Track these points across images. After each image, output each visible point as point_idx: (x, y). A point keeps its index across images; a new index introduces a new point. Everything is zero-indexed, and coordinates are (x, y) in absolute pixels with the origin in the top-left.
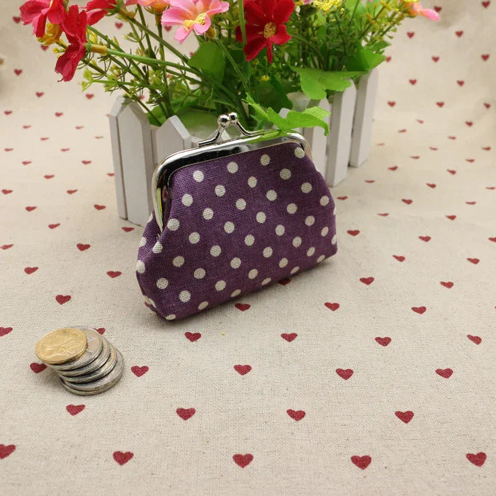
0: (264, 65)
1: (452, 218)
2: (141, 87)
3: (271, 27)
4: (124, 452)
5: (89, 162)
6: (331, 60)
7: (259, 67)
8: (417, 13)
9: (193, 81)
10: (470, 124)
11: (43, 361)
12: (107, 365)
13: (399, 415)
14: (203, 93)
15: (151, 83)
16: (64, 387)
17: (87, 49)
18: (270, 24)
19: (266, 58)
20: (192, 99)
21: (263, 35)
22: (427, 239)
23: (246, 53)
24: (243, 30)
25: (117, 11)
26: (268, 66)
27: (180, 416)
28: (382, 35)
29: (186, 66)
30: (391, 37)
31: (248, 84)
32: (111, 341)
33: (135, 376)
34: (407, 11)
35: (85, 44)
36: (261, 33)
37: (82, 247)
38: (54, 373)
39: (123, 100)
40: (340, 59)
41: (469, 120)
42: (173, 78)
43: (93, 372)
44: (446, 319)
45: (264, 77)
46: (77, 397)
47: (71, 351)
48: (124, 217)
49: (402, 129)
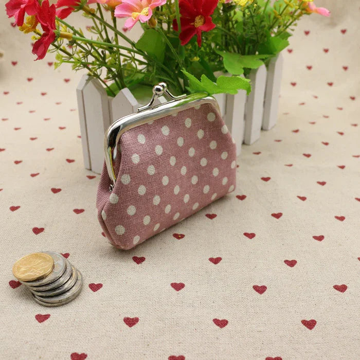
0: (195, 49)
1: (342, 167)
2: (100, 66)
3: (200, 19)
4: (80, 354)
5: (64, 128)
6: (247, 49)
7: (191, 51)
8: (312, 10)
9: (141, 63)
10: (353, 98)
11: (18, 279)
12: (69, 282)
13: (305, 323)
14: (148, 71)
15: (108, 64)
16: (34, 300)
17: (56, 35)
18: (200, 16)
19: (196, 43)
20: (141, 76)
21: (194, 25)
22: (323, 184)
23: (181, 39)
24: (179, 22)
25: (81, 8)
26: (198, 50)
27: (127, 324)
28: (286, 28)
29: (135, 49)
30: (293, 30)
31: (183, 64)
32: (73, 263)
33: (92, 292)
34: (305, 10)
35: (54, 31)
36: (192, 24)
37: (55, 191)
38: (27, 289)
39: (87, 77)
40: (254, 46)
41: (353, 96)
42: (125, 60)
43: (58, 288)
44: (340, 245)
45: (195, 58)
46: (45, 308)
47: (41, 271)
48: (89, 168)
49: (302, 102)
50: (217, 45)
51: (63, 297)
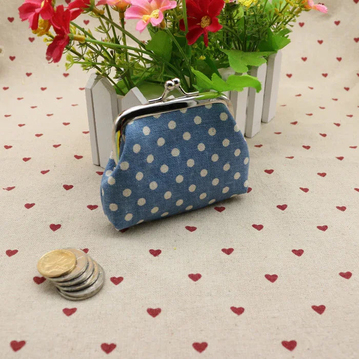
0: (201, 48)
1: (341, 158)
2: (110, 66)
3: (206, 19)
4: (109, 344)
5: (68, 124)
6: (248, 45)
7: (197, 49)
8: (311, 7)
9: (148, 61)
10: (347, 89)
11: (43, 275)
12: (92, 277)
13: (315, 308)
14: (156, 70)
15: (117, 63)
16: (59, 294)
17: (70, 38)
18: (206, 17)
19: (203, 43)
20: (147, 74)
21: (200, 26)
22: (323, 175)
23: (188, 39)
24: (186, 22)
25: (91, 9)
26: (204, 49)
27: (150, 314)
28: (285, 25)
29: (143, 49)
30: (292, 26)
31: (189, 62)
32: (94, 258)
33: (114, 285)
34: (304, 7)
35: (69, 35)
36: (199, 24)
37: (68, 187)
38: (51, 284)
39: (95, 76)
40: (255, 43)
41: (347, 87)
42: (133, 59)
43: (82, 283)
44: (343, 234)
45: (201, 57)
46: (71, 302)
47: (65, 267)
48: (98, 164)
49: (298, 94)
51: (87, 292)
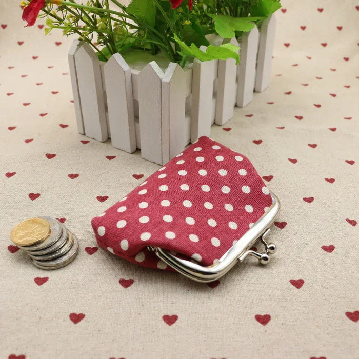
0: (186, 12)
1: (334, 130)
2: (91, 31)
4: (78, 314)
5: (57, 93)
6: (239, 10)
7: (182, 14)
9: (132, 27)
10: (347, 59)
11: (17, 244)
12: (66, 246)
13: (293, 282)
14: (139, 35)
15: (99, 28)
16: (33, 264)
17: (45, 1)
19: (187, 6)
20: (132, 40)
22: (314, 146)
23: (172, 2)
26: (189, 13)
27: (122, 285)
29: (126, 13)
31: (174, 27)
32: (69, 228)
33: (88, 255)
37: (50, 156)
38: (25, 254)
39: (78, 42)
40: (246, 8)
41: (346, 57)
42: (116, 24)
43: (54, 252)
44: (330, 207)
45: (186, 21)
46: (43, 271)
47: (38, 235)
48: (82, 133)
49: (295, 63)
50: (209, 7)
51: (59, 261)
